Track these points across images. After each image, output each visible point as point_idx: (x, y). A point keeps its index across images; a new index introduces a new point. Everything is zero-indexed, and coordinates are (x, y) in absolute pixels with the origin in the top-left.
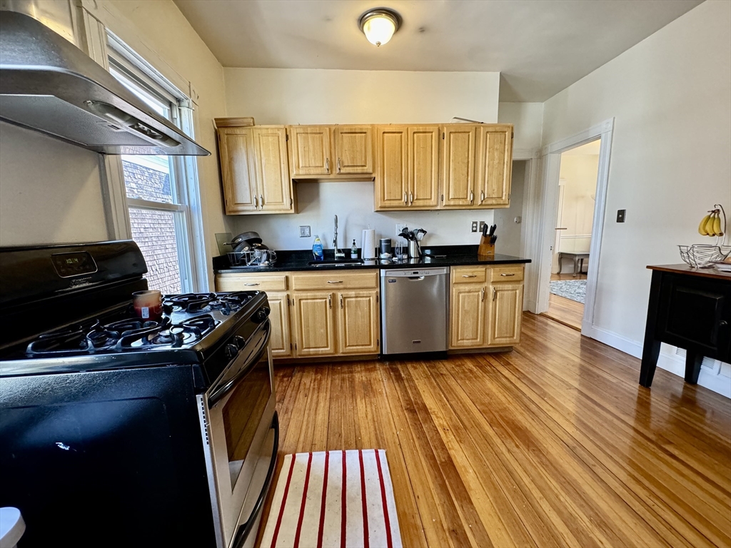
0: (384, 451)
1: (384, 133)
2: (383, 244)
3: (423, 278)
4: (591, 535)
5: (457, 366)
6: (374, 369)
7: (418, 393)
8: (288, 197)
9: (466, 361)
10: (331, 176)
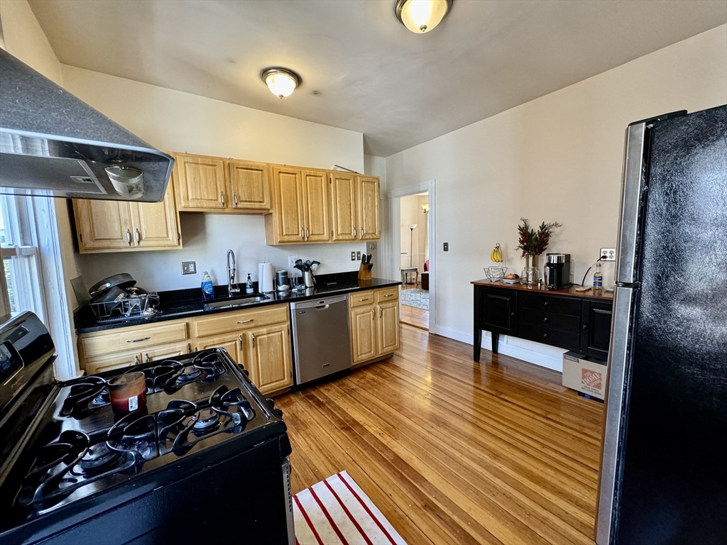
0: (345, 472)
1: (280, 172)
2: (280, 276)
3: (327, 306)
4: (495, 466)
5: (361, 379)
6: (290, 403)
7: (344, 411)
8: (175, 231)
9: (365, 372)
10: (227, 210)
